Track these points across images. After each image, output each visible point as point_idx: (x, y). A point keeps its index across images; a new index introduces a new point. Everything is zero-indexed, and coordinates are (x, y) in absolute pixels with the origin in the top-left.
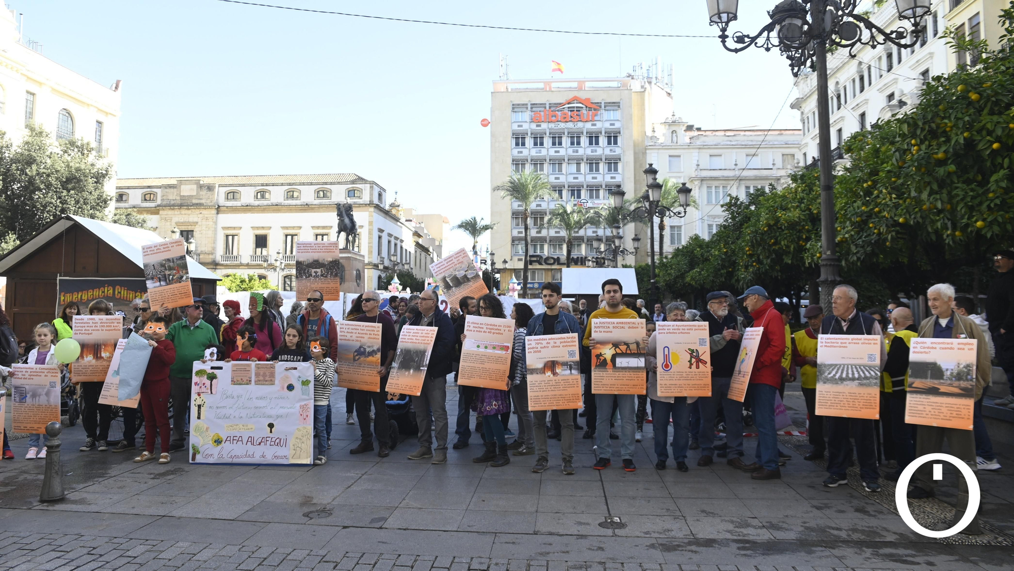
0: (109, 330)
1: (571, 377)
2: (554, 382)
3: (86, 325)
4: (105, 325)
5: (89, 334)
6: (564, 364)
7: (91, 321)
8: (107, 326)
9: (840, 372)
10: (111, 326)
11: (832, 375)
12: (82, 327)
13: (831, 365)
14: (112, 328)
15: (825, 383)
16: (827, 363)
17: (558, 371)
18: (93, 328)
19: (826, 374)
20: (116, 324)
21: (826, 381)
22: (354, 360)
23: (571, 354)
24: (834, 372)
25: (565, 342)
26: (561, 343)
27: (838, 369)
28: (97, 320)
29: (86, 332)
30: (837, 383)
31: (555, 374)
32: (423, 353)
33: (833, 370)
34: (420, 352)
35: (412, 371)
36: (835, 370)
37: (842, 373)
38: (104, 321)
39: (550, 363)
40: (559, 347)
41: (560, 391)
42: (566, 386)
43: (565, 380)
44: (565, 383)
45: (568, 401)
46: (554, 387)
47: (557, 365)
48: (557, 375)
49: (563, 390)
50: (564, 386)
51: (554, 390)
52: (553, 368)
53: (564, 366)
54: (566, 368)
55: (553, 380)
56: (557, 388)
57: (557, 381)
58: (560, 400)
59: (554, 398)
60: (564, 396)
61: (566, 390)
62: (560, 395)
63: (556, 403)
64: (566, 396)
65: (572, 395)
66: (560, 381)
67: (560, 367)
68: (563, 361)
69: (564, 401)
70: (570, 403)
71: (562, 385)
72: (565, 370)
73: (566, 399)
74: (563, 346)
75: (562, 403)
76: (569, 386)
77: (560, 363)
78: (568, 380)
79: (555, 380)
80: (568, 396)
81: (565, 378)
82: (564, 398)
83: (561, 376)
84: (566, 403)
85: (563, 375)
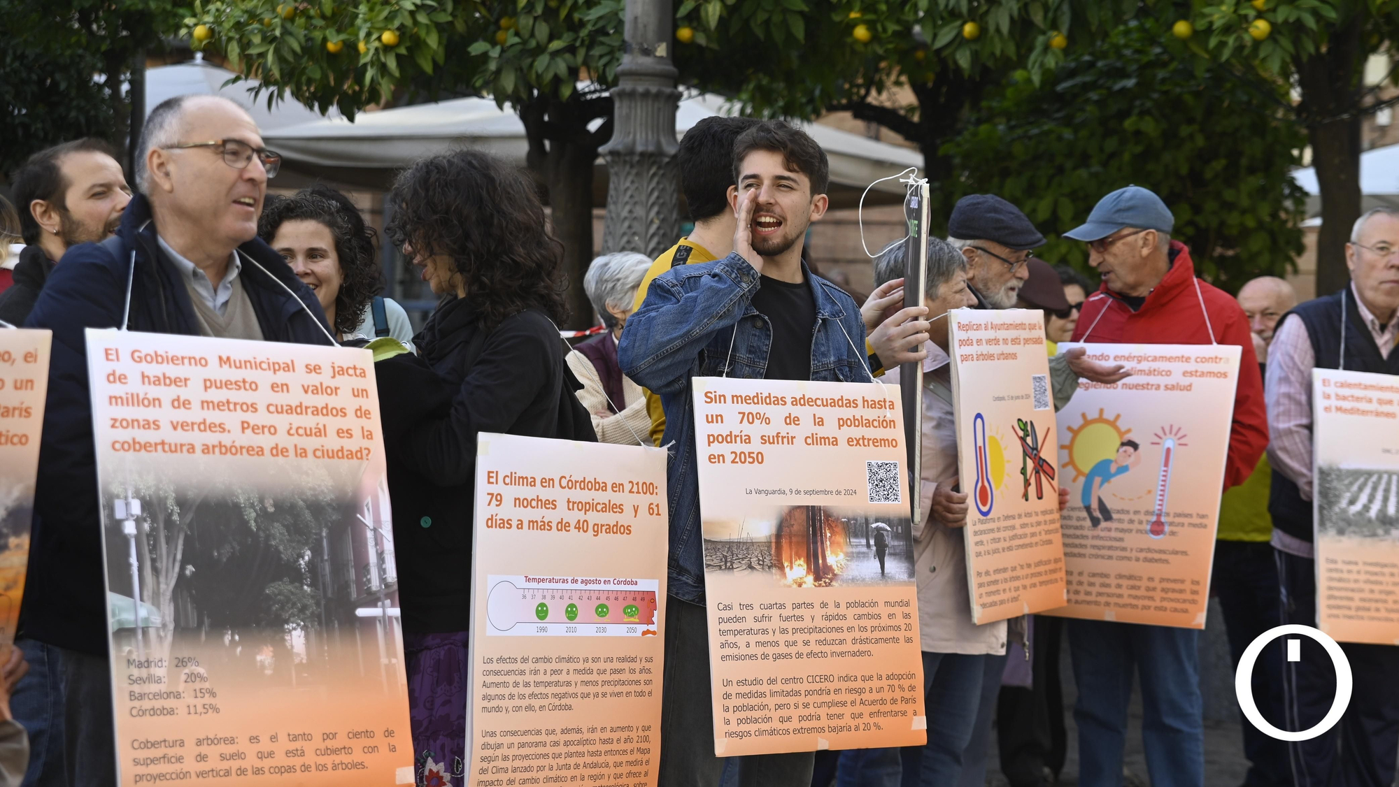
1: (881, 592)
2: (818, 611)
6: (856, 527)
9: (1379, 496)
11: (1357, 507)
13: (1356, 474)
15: (1341, 532)
16: (1345, 465)
17: (834, 558)
19: (1343, 503)
21: (1346, 526)
23: (881, 482)
24: (1363, 499)
25: (856, 422)
26: (841, 423)
27: (1375, 489)
30: (1374, 535)
31: (821, 574)
33: (1361, 489)
36: (1367, 490)
37: (1386, 499)
39: (800, 517)
40: (835, 442)
41: (842, 654)
42: (864, 635)
43: (863, 605)
44: (863, 622)
45: (874, 708)
46: (821, 636)
47: (830, 527)
48: (831, 580)
49: (854, 654)
50: (857, 635)
51: (823, 655)
52: (815, 543)
53: (856, 536)
54: (864, 549)
55: (817, 605)
56: (833, 642)
57: (831, 610)
58: (844, 704)
59: (820, 692)
60: (859, 684)
61: (869, 653)
62: (847, 678)
63: (830, 717)
64: (867, 685)
65: (888, 678)
66: (842, 610)
67: (840, 539)
68: (850, 514)
69: (858, 709)
70: (880, 720)
71: (850, 629)
72: (859, 553)
73: (866, 696)
74: (849, 441)
75: (854, 716)
76: (877, 635)
77: (838, 519)
78: (875, 604)
79: (824, 605)
80: (875, 684)
81: (864, 595)
82: (860, 691)
83: (846, 581)
84: (866, 719)
85: (853, 580)
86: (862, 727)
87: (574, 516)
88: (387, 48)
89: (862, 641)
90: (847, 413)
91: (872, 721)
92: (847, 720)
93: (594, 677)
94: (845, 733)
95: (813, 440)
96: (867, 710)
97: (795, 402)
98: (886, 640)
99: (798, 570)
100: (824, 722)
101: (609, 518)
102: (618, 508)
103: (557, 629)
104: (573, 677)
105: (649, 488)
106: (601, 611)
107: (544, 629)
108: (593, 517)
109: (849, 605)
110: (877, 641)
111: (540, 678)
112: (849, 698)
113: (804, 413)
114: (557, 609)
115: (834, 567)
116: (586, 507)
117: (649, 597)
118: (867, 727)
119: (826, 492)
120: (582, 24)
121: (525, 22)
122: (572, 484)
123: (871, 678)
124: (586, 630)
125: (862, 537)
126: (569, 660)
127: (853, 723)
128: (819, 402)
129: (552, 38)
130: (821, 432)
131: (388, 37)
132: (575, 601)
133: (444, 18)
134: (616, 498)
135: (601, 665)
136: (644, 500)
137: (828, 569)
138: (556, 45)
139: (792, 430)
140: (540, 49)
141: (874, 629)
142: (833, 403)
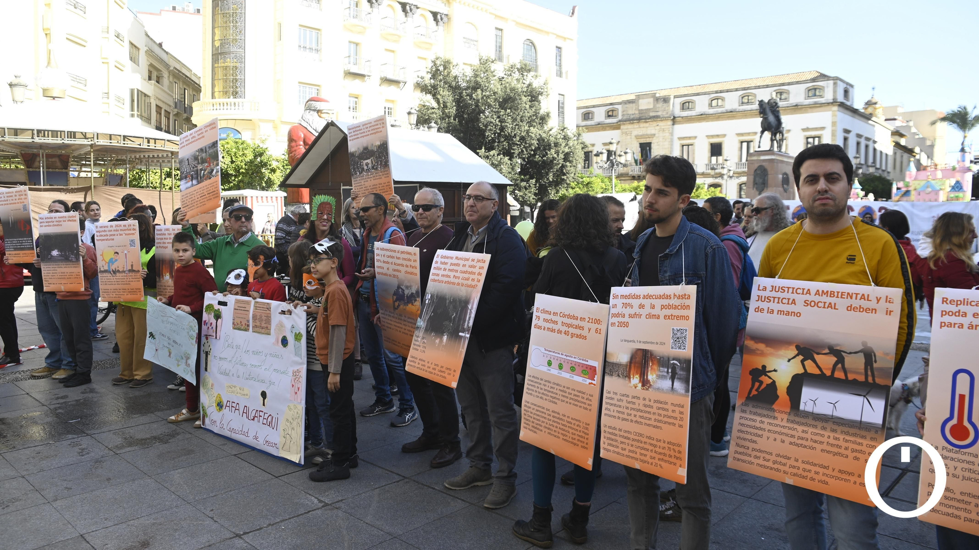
1: (671, 398)
2: (642, 402)
6: (664, 362)
17: (651, 377)
22: (395, 309)
23: (678, 339)
25: (669, 307)
26: (663, 307)
31: (645, 383)
32: (464, 303)
34: (460, 301)
35: (445, 338)
39: (640, 354)
40: (658, 317)
41: (649, 425)
42: (660, 418)
43: (661, 403)
44: (661, 412)
45: (661, 457)
46: (641, 414)
47: (652, 361)
48: (649, 387)
49: (654, 427)
50: (657, 417)
51: (641, 423)
52: (645, 368)
53: (663, 367)
54: (665, 374)
55: (641, 398)
56: (646, 418)
57: (647, 402)
58: (648, 450)
59: (638, 441)
60: (654, 442)
61: (660, 428)
62: (650, 438)
63: (641, 454)
64: (658, 444)
65: (668, 443)
66: (652, 403)
67: (655, 367)
68: (661, 355)
69: (654, 455)
70: (663, 464)
71: (654, 413)
72: (663, 375)
73: (657, 449)
74: (665, 316)
75: (652, 458)
76: (666, 419)
77: (655, 357)
78: (666, 403)
79: (644, 399)
80: (662, 444)
81: (662, 397)
82: (655, 446)
83: (655, 389)
84: (657, 461)
85: (658, 389)
86: (654, 464)
89: (659, 421)
90: (666, 302)
91: (659, 463)
92: (648, 458)
93: (567, 395)
94: (646, 464)
95: (650, 316)
96: (657, 456)
97: (644, 297)
98: (669, 423)
100: (638, 456)
103: (554, 371)
104: (558, 392)
106: (573, 369)
107: (550, 370)
109: (655, 401)
110: (665, 423)
111: (546, 388)
112: (650, 448)
113: (647, 302)
114: (555, 364)
115: (651, 381)
118: (656, 465)
119: (652, 343)
123: (660, 440)
124: (566, 375)
125: (666, 367)
126: (558, 385)
127: (650, 461)
128: (654, 297)
130: (653, 312)
132: (562, 362)
135: (570, 391)
137: (648, 381)
139: (641, 311)
141: (665, 416)
142: (660, 297)
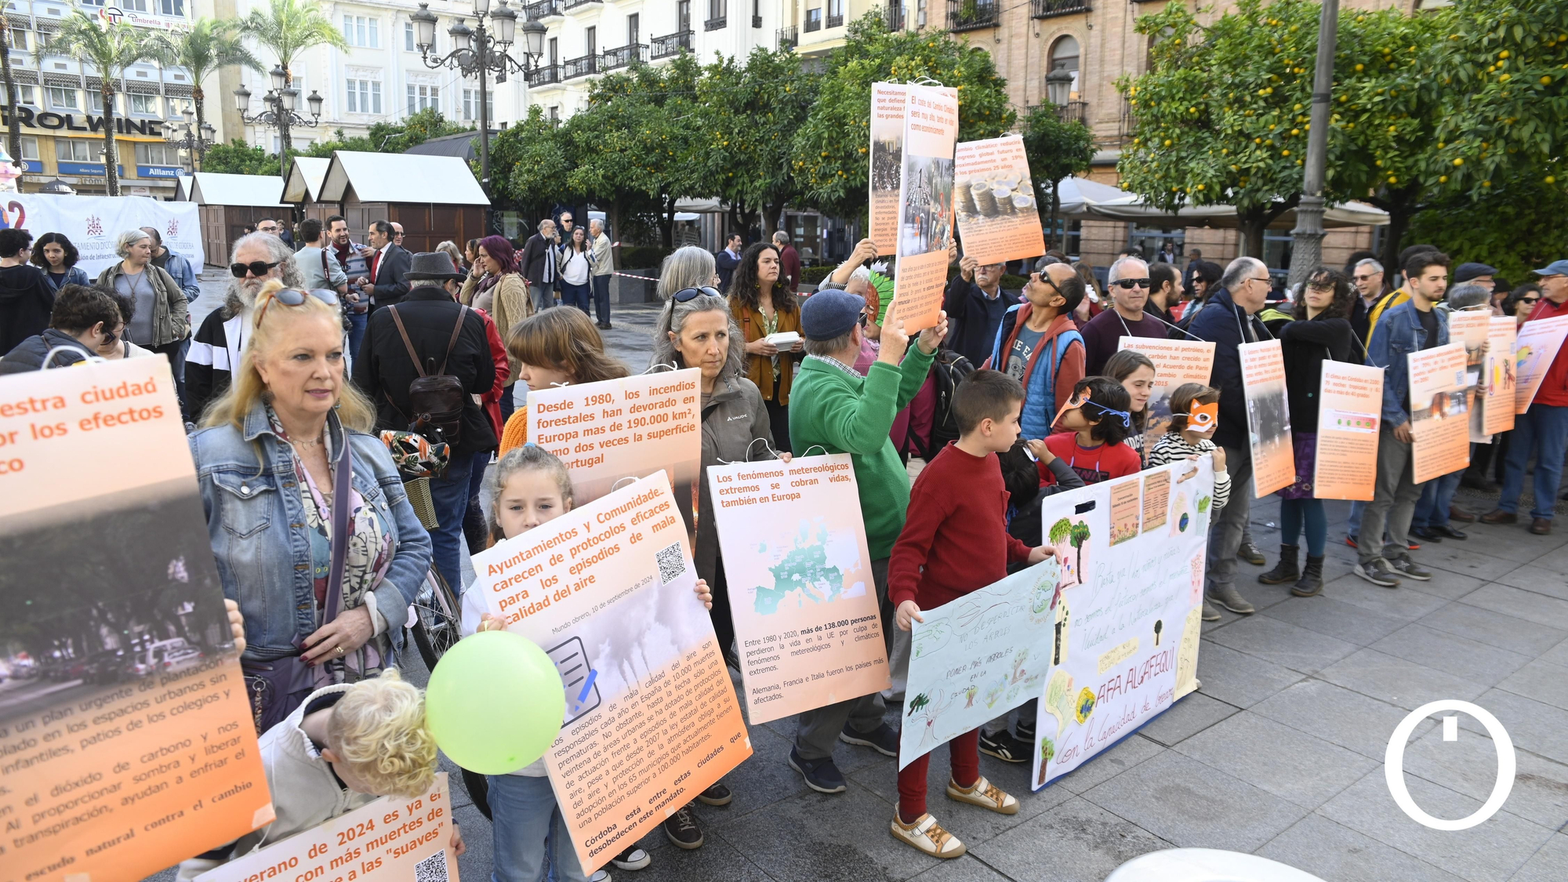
0: (660, 434)
3: (580, 427)
4: (647, 414)
5: (590, 463)
6: (1453, 396)
7: (598, 409)
8: (655, 420)
10: (663, 418)
12: (566, 437)
14: (671, 424)
17: (1446, 409)
18: (609, 436)
20: (681, 407)
28: (620, 402)
29: (583, 456)
38: (645, 399)
39: (1438, 397)
47: (1446, 398)
48: (1446, 416)
53: (1453, 399)
68: (1451, 392)
72: (1453, 405)
77: (1448, 394)
83: (1449, 416)
85: (1451, 416)
87: (1351, 390)
88: (1200, 191)
99: (1437, 416)
101: (1362, 392)
102: (1364, 388)
103: (1344, 428)
105: (1376, 382)
106: (1358, 423)
107: (1340, 428)
108: (1358, 391)
111: (1337, 444)
114: (1344, 422)
116: (1355, 387)
117: (1373, 421)
120: (1276, 180)
121: (1253, 179)
122: (1352, 379)
129: (1264, 185)
131: (1200, 187)
132: (1350, 419)
133: (1222, 179)
134: (1365, 385)
135: (1357, 442)
136: (1374, 386)
137: (1445, 413)
138: (1266, 188)
140: (1258, 190)
